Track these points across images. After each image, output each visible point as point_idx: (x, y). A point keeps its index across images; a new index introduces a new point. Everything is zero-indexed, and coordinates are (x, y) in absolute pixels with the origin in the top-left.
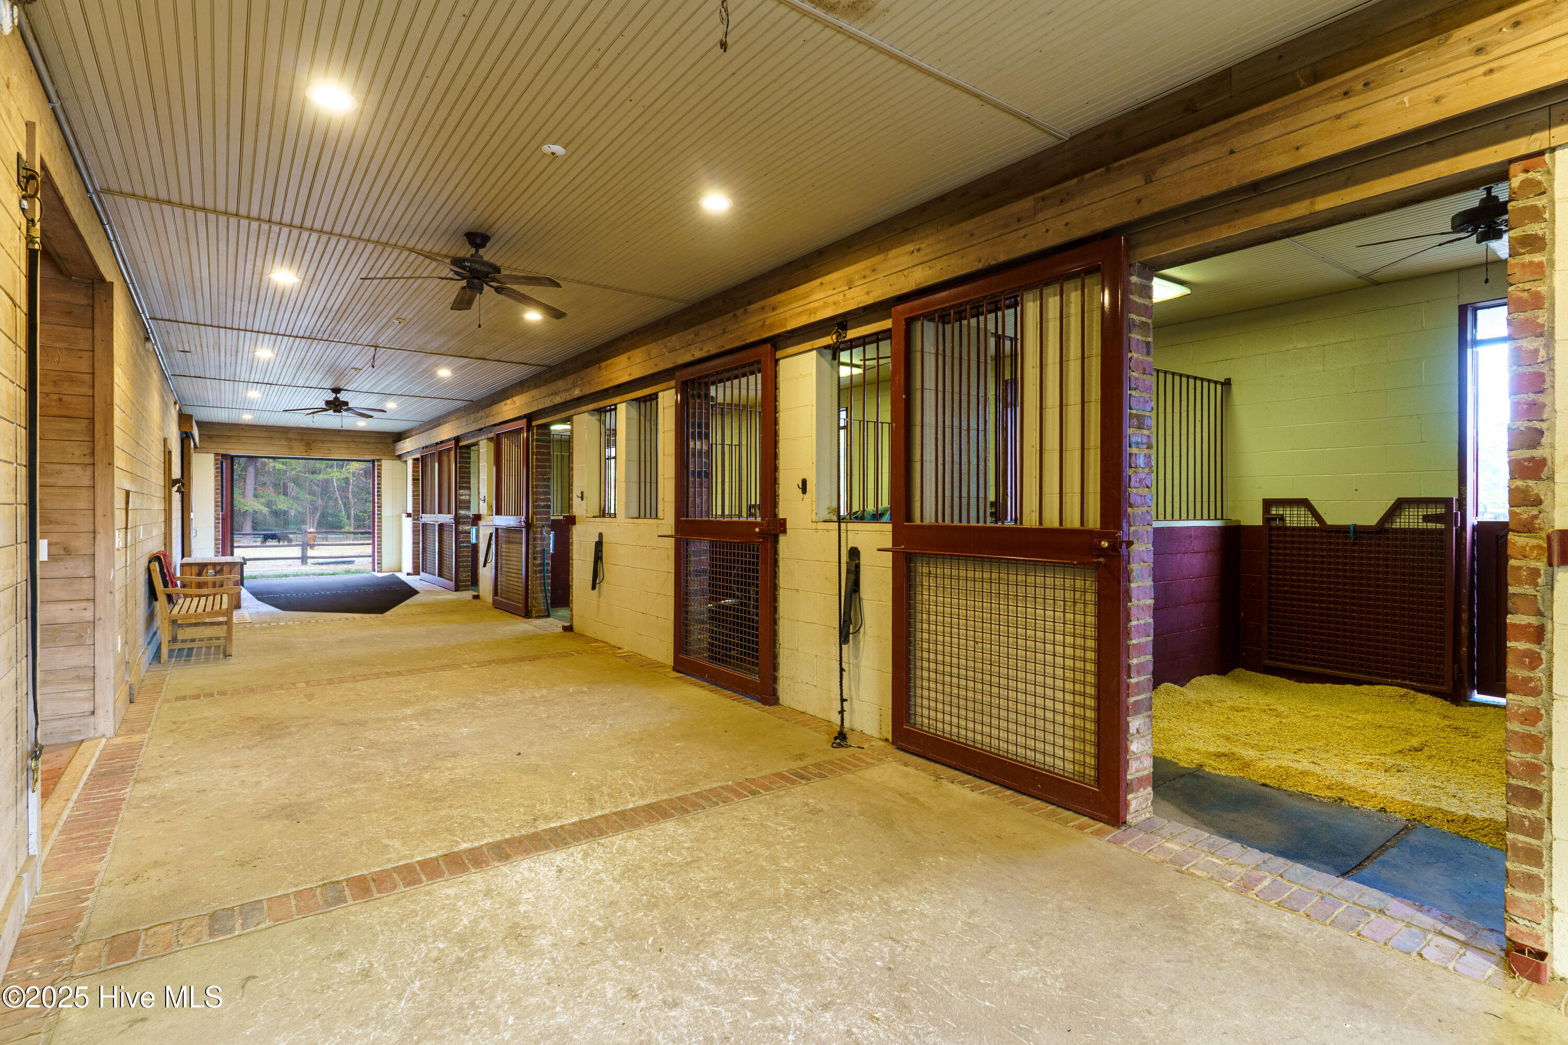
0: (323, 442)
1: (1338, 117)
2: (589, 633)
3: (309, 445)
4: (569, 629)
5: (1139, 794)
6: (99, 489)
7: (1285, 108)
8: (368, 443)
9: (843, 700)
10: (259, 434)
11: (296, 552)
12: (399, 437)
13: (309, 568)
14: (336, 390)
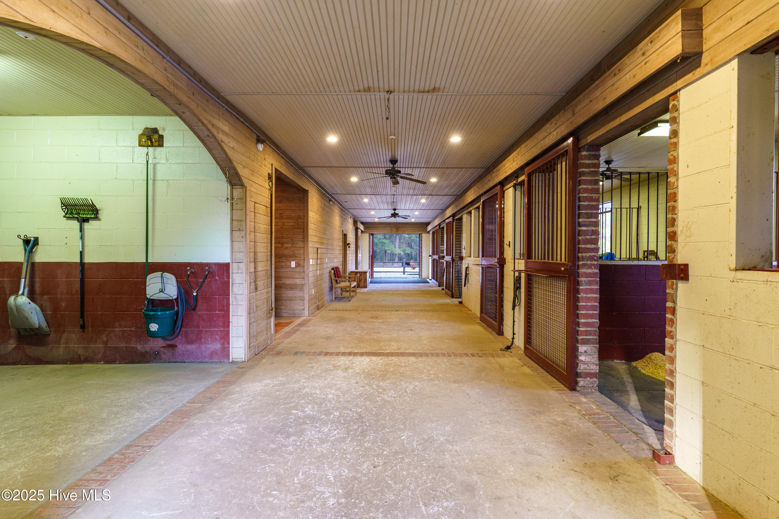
0: (402, 228)
1: (613, 85)
2: (465, 305)
3: (397, 229)
4: (461, 303)
5: (586, 379)
6: (305, 248)
7: (601, 82)
8: (418, 227)
9: (514, 334)
10: (382, 226)
11: (401, 269)
12: (428, 224)
13: (406, 276)
14: (395, 210)
